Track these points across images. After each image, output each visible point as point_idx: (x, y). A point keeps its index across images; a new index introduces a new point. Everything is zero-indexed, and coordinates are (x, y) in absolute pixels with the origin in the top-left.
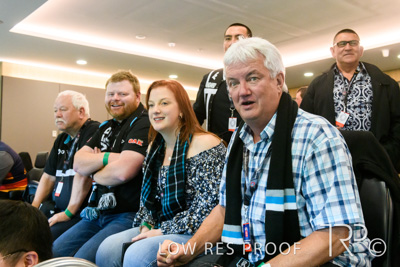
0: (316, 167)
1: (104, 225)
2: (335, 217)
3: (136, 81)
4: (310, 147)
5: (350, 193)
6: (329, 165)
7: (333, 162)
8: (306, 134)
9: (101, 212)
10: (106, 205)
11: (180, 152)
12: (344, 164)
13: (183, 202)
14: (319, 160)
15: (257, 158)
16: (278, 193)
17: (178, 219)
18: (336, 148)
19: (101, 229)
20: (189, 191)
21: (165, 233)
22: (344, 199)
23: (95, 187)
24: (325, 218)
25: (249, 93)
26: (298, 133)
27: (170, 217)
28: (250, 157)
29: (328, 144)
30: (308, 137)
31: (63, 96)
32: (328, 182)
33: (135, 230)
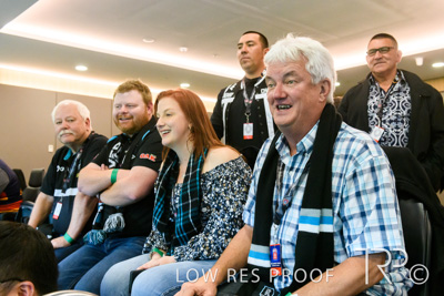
0: (357, 187)
1: (110, 251)
2: (375, 243)
4: (351, 164)
5: (393, 217)
6: (371, 186)
7: (376, 182)
9: (107, 235)
10: (114, 226)
11: (194, 167)
12: (388, 185)
13: (198, 223)
14: (361, 180)
16: (314, 213)
17: (193, 243)
18: (380, 168)
19: (106, 255)
22: (386, 224)
24: (363, 244)
26: (340, 148)
27: (184, 241)
28: (285, 172)
29: (372, 162)
30: (350, 153)
32: (368, 204)
33: (144, 257)
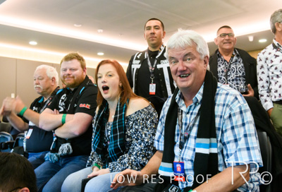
0: (232, 123)
1: (64, 165)
2: (244, 158)
3: (83, 60)
4: (228, 109)
5: (254, 142)
6: (240, 123)
7: (243, 120)
8: (225, 100)
11: (121, 111)
12: (251, 122)
13: (124, 148)
14: (234, 119)
15: (189, 116)
16: (206, 141)
17: (121, 160)
18: (246, 111)
19: (62, 168)
20: (128, 140)
21: (112, 171)
22: (250, 146)
23: (55, 139)
24: (237, 159)
25: (185, 68)
26: (220, 99)
27: (115, 159)
28: (184, 115)
29: (240, 108)
30: (226, 103)
31: (40, 69)
32: (239, 134)
33: (88, 169)
